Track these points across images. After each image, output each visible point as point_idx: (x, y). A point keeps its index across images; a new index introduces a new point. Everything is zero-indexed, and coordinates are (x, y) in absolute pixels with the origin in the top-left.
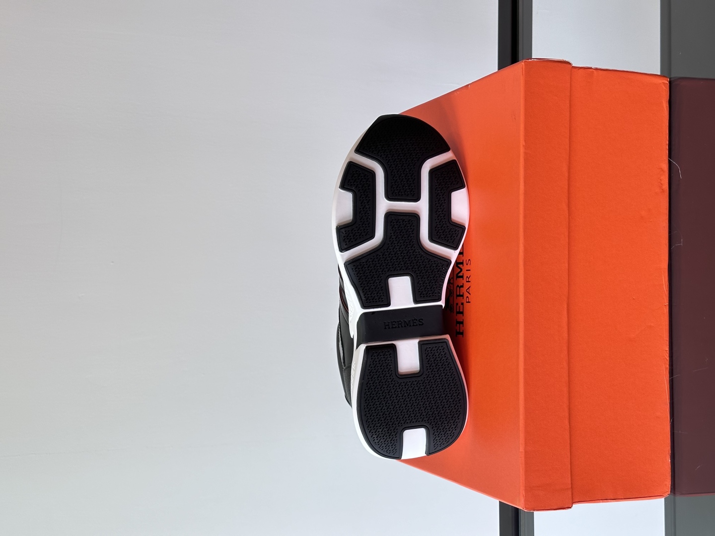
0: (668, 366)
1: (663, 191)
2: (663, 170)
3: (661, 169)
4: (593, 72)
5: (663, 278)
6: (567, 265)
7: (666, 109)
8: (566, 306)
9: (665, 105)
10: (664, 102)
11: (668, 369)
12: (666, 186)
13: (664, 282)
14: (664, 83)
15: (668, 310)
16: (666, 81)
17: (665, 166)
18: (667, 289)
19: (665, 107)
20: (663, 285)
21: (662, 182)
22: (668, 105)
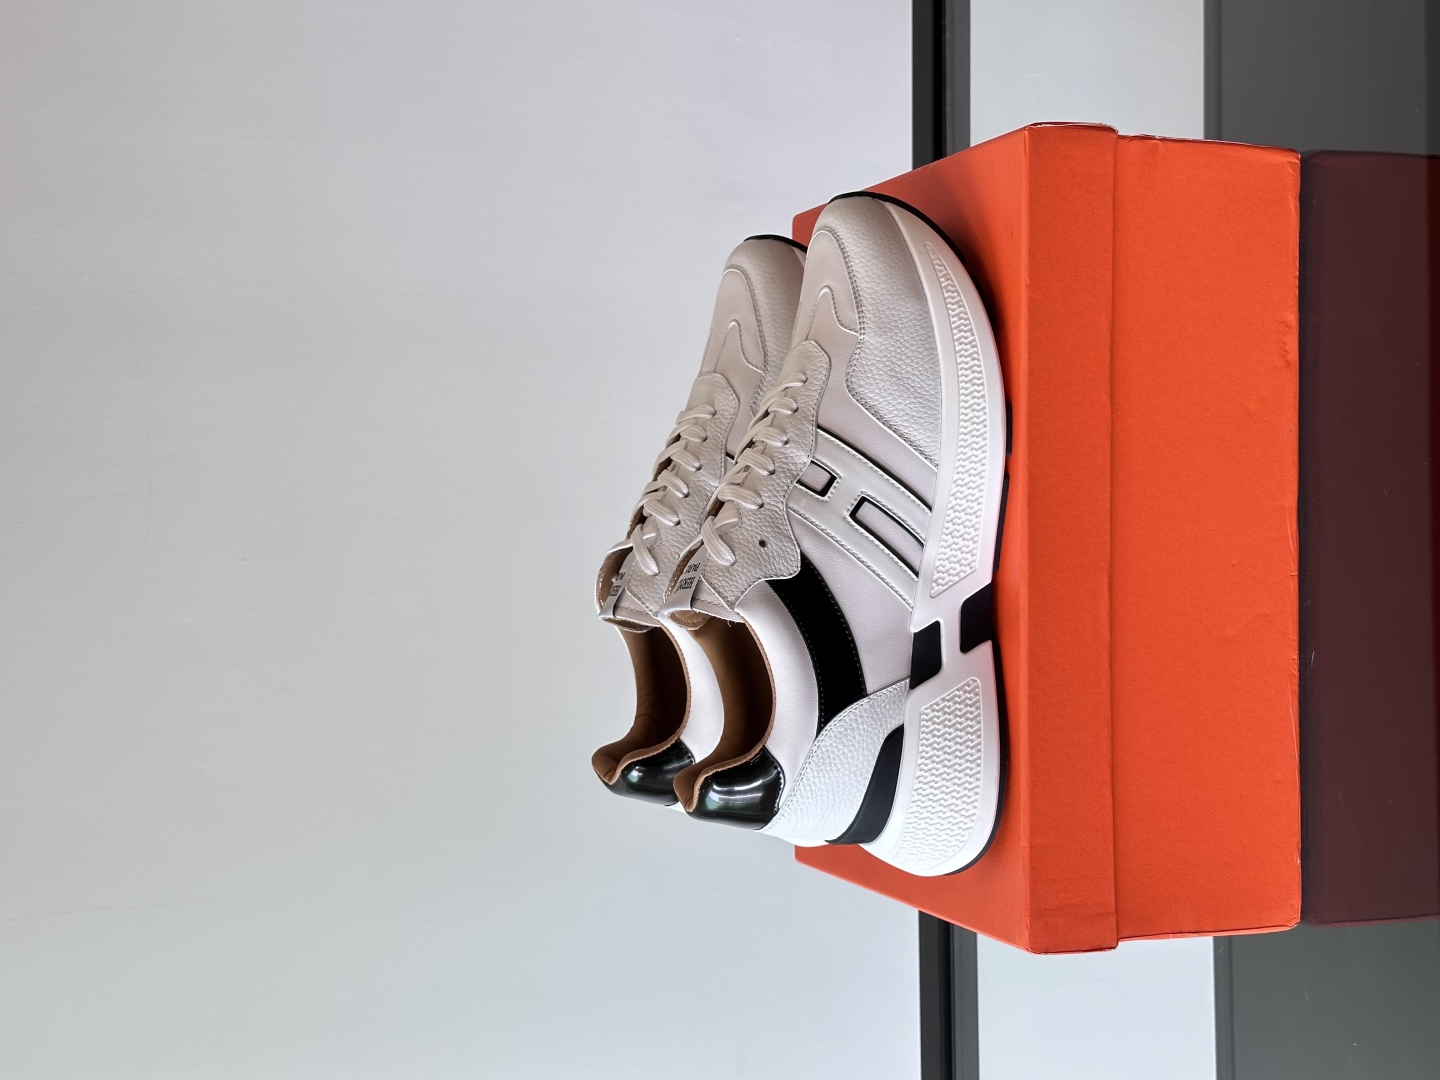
0: (1296, 688)
1: (1289, 364)
2: (1287, 326)
3: (1285, 323)
4: (1156, 144)
5: (1289, 524)
6: (1108, 504)
7: (1293, 211)
8: (1106, 580)
9: (1293, 205)
10: (1290, 197)
11: (1297, 693)
12: (1294, 355)
13: (1290, 532)
14: (1290, 163)
15: (1297, 585)
16: (1295, 160)
17: (1292, 318)
18: (1296, 546)
19: (1292, 207)
20: (1288, 538)
21: (1287, 348)
22: (1298, 204)
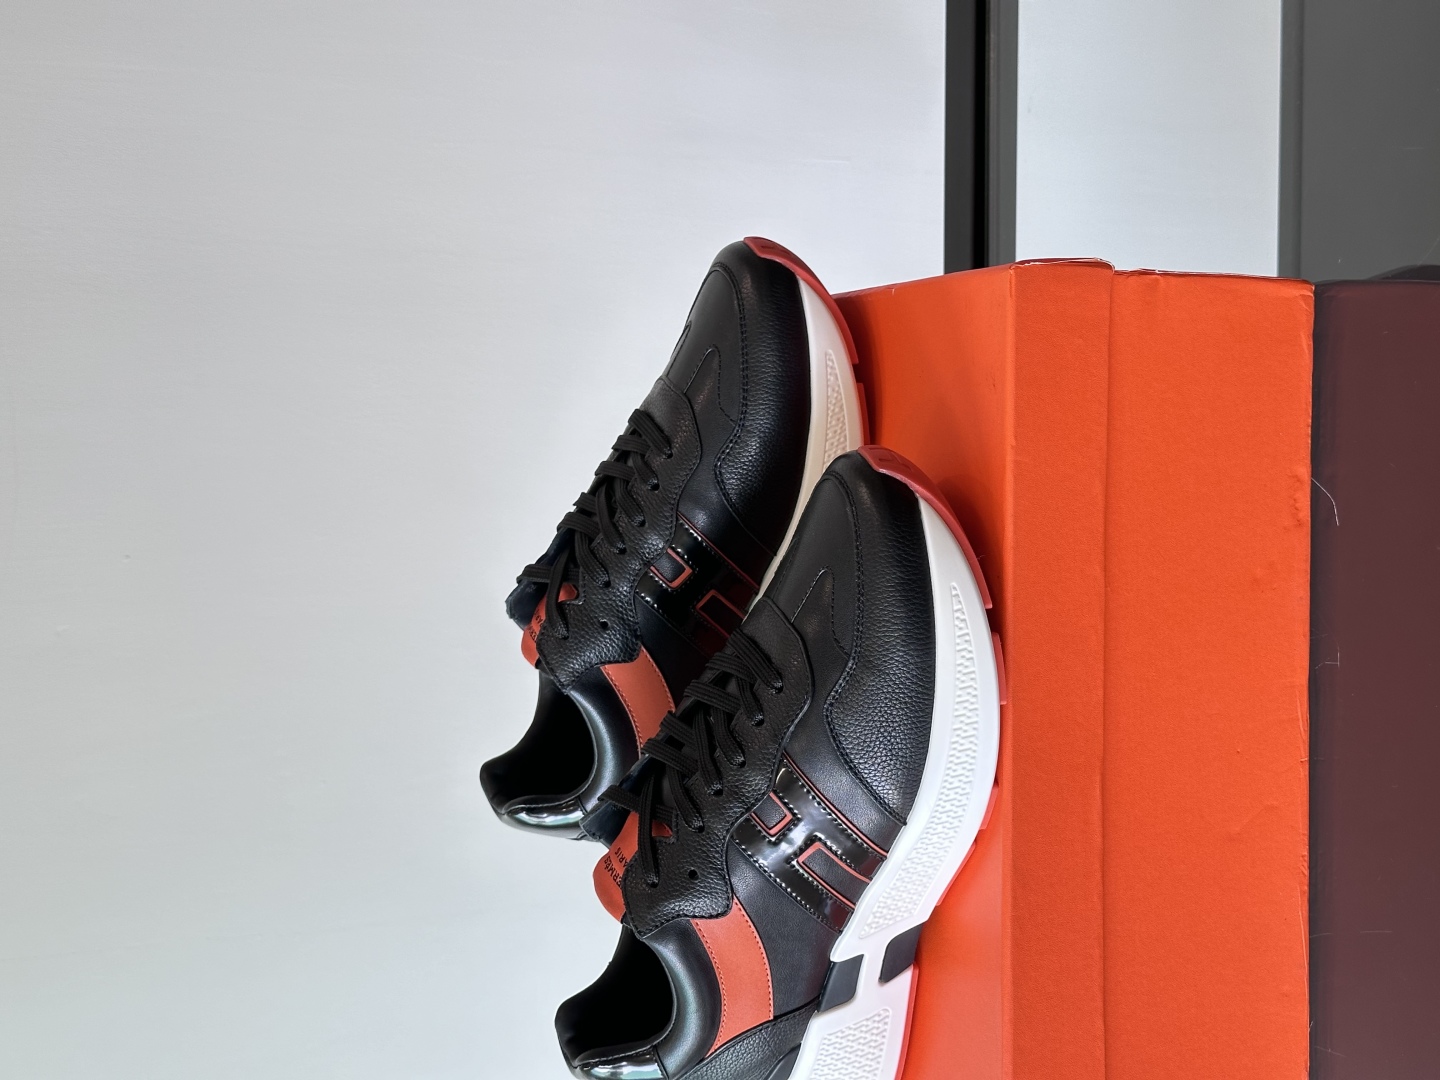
0: (1306, 888)
1: (1300, 524)
2: (1298, 481)
3: (1296, 477)
4: (1157, 280)
5: (1299, 704)
6: (1101, 693)
7: (1307, 351)
8: (1098, 778)
9: (1306, 344)
10: (1303, 335)
11: (1307, 895)
12: (1305, 513)
13: (1299, 714)
14: (1303, 297)
15: (1307, 773)
16: (1308, 292)
17: (1304, 471)
18: (1307, 729)
19: (1305, 346)
20: (1298, 720)
21: (1297, 505)
22: (1312, 343)
